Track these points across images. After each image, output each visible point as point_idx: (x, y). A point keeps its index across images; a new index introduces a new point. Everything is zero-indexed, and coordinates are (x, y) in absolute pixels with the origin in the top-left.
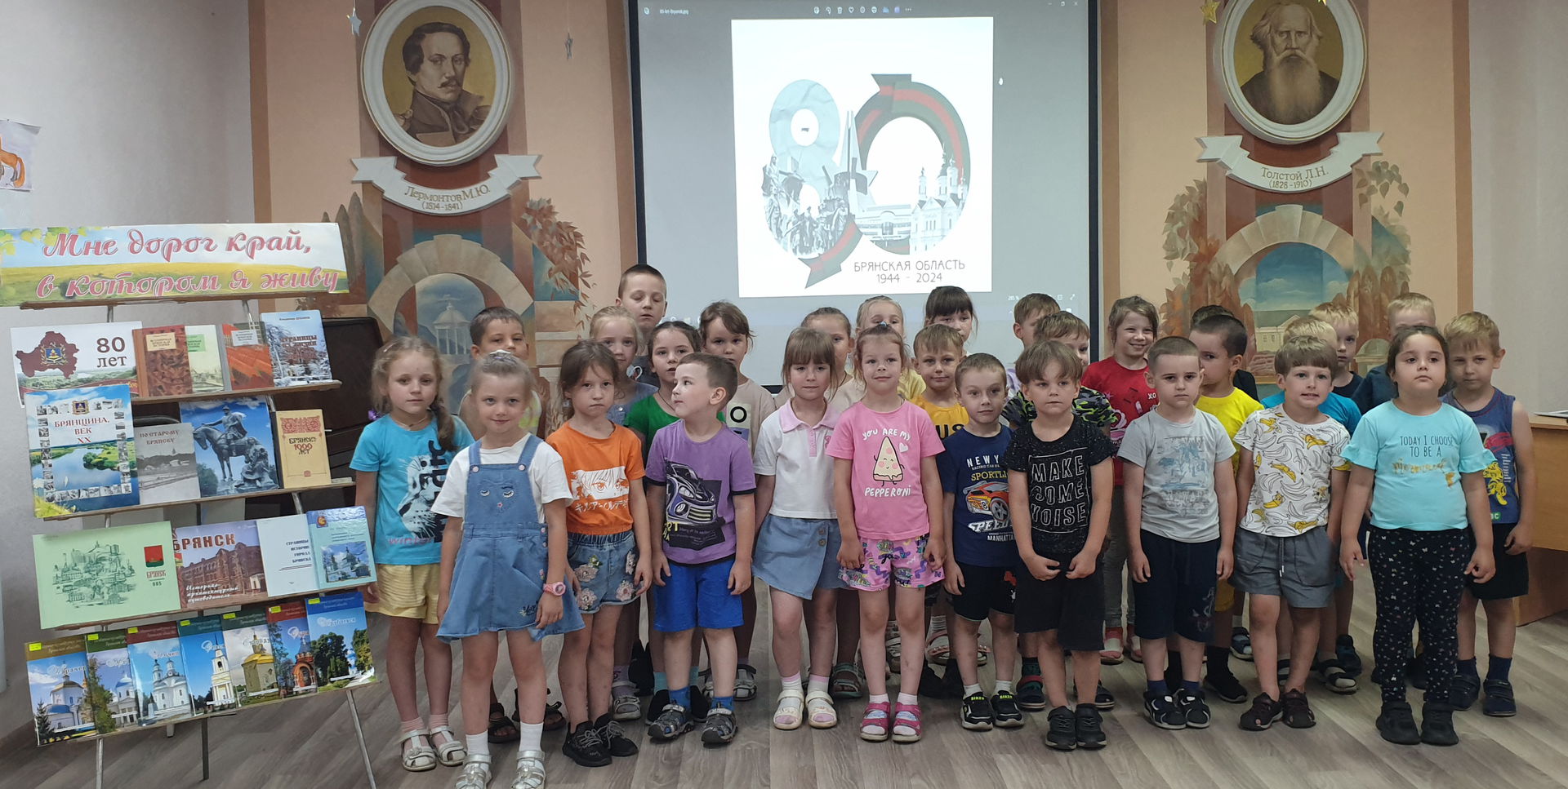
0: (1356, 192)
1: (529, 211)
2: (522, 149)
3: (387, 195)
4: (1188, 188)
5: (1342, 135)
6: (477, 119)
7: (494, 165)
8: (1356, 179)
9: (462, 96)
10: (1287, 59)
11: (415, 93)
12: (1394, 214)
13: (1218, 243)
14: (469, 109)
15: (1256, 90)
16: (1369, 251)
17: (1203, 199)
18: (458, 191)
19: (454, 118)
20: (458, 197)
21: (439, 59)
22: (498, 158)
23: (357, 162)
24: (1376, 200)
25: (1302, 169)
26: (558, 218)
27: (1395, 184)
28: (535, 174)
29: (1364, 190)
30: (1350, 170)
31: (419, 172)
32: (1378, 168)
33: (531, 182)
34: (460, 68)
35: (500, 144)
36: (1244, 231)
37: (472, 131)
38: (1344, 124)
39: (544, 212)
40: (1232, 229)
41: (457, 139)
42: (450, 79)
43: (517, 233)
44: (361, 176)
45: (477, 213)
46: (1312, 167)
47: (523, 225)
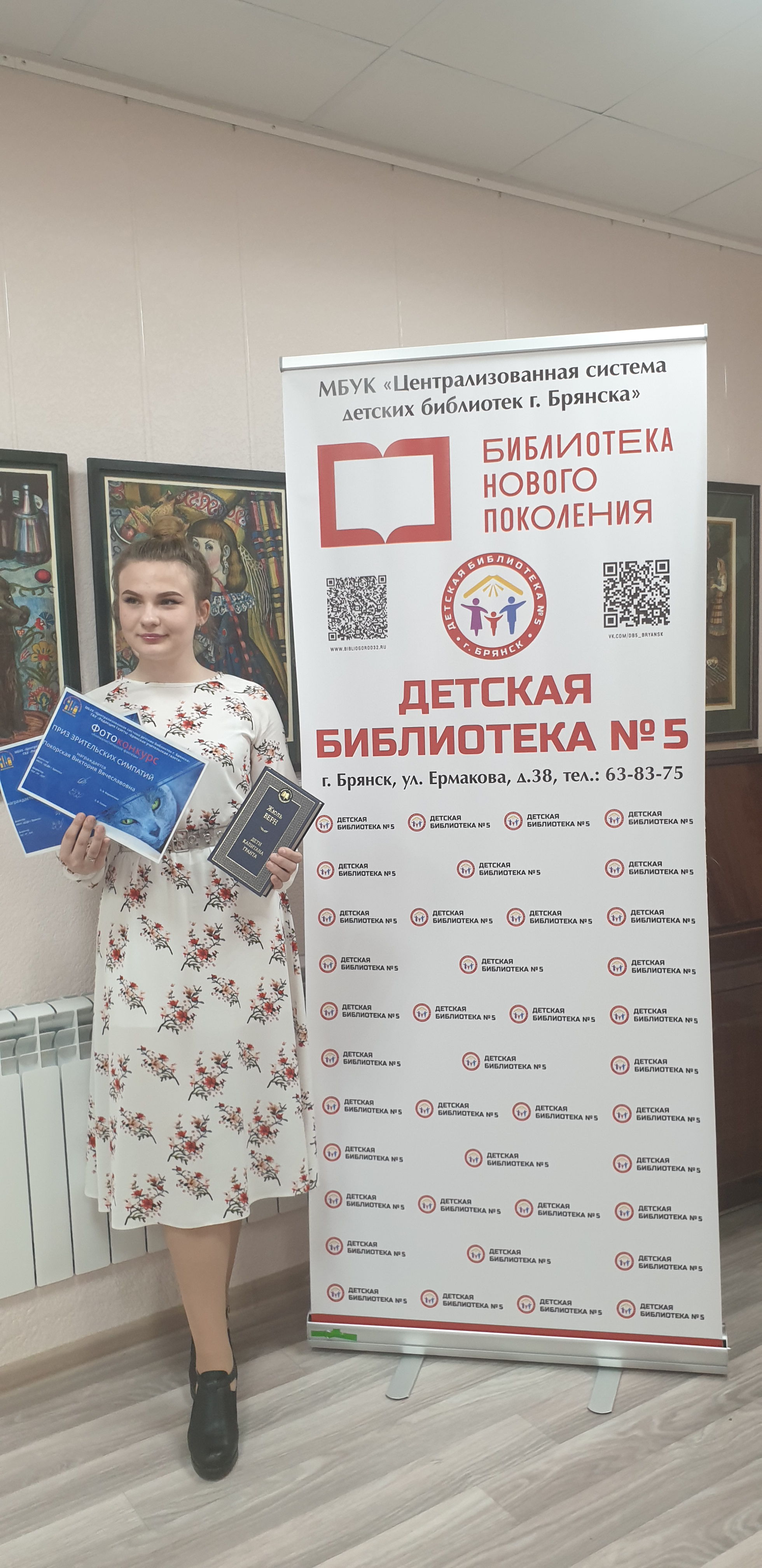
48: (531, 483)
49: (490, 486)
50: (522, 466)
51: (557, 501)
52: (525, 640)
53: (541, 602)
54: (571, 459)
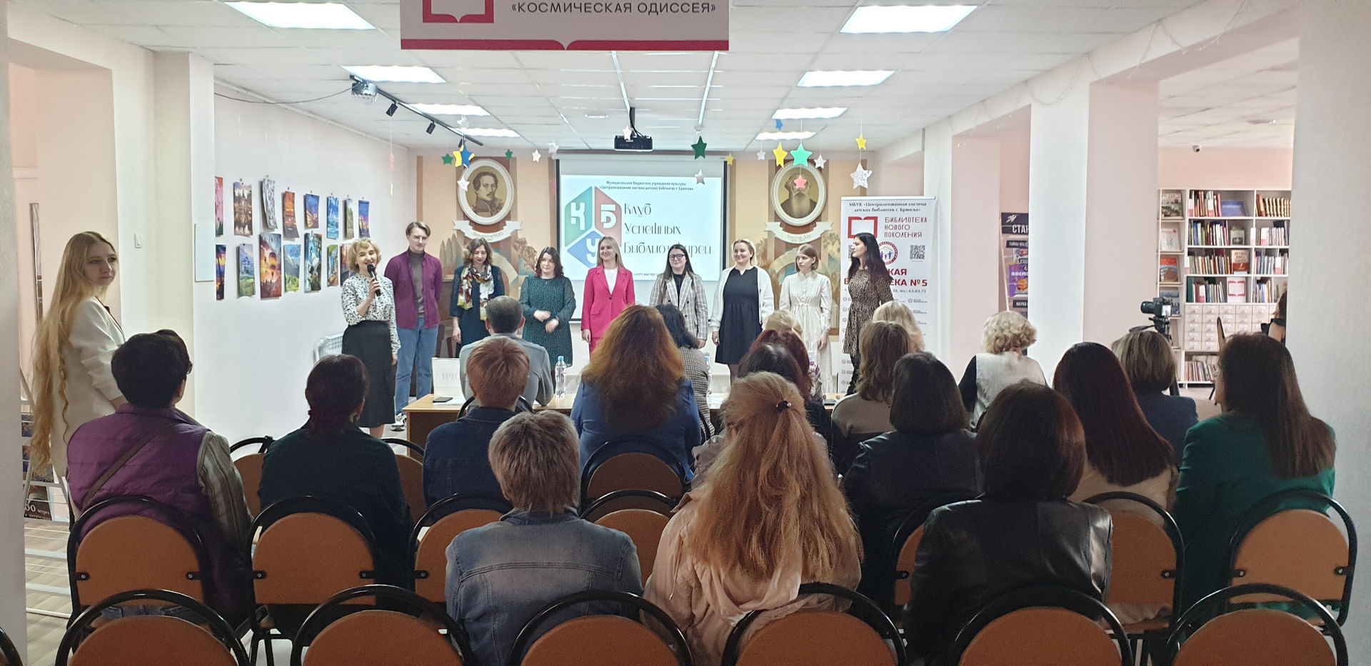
0: (822, 245)
1: (518, 242)
2: (516, 219)
3: (466, 235)
4: (761, 241)
5: (817, 223)
6: (500, 208)
7: (505, 225)
8: (823, 239)
9: (494, 199)
10: (798, 195)
11: (477, 197)
12: (836, 253)
13: (771, 262)
14: (497, 204)
15: (786, 206)
16: (827, 265)
17: (766, 245)
18: (492, 234)
19: (491, 207)
20: (492, 236)
21: (486, 185)
22: (507, 222)
23: (455, 222)
24: (830, 247)
25: (803, 235)
26: (528, 245)
27: (837, 241)
28: (520, 228)
29: (825, 243)
30: (819, 236)
31: (477, 226)
32: (831, 235)
33: (519, 232)
34: (494, 189)
35: (508, 217)
36: (781, 257)
37: (498, 212)
38: (818, 219)
39: (523, 242)
40: (776, 257)
41: (492, 215)
42: (490, 193)
43: (513, 249)
44: (457, 227)
45: (498, 242)
46: (806, 234)
47: (515, 247)
48: (895, 227)
49: (886, 227)
50: (894, 224)
51: (901, 231)
52: (893, 261)
53: (896, 253)
54: (904, 223)
